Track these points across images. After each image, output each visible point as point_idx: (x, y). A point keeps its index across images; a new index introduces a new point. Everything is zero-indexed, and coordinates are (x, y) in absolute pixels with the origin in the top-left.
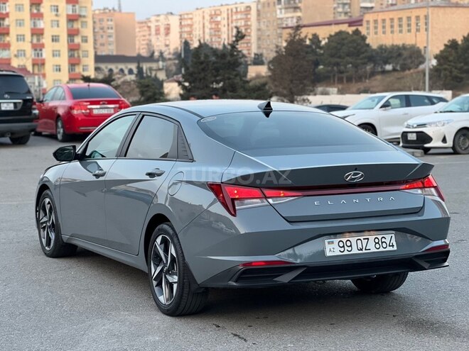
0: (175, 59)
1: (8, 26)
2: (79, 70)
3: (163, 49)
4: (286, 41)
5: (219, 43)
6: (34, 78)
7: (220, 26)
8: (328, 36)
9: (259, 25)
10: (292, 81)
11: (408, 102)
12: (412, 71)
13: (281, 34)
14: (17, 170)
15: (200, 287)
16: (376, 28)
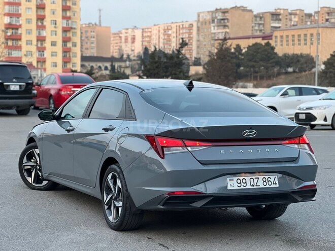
0: (138, 60)
1: (21, 34)
2: (69, 66)
3: (130, 53)
4: (217, 49)
5: (170, 49)
6: (38, 71)
7: (170, 38)
8: (247, 46)
9: (199, 38)
10: (220, 77)
11: (300, 92)
12: (307, 73)
13: (214, 44)
14: (19, 132)
15: (137, 209)
16: (282, 41)
